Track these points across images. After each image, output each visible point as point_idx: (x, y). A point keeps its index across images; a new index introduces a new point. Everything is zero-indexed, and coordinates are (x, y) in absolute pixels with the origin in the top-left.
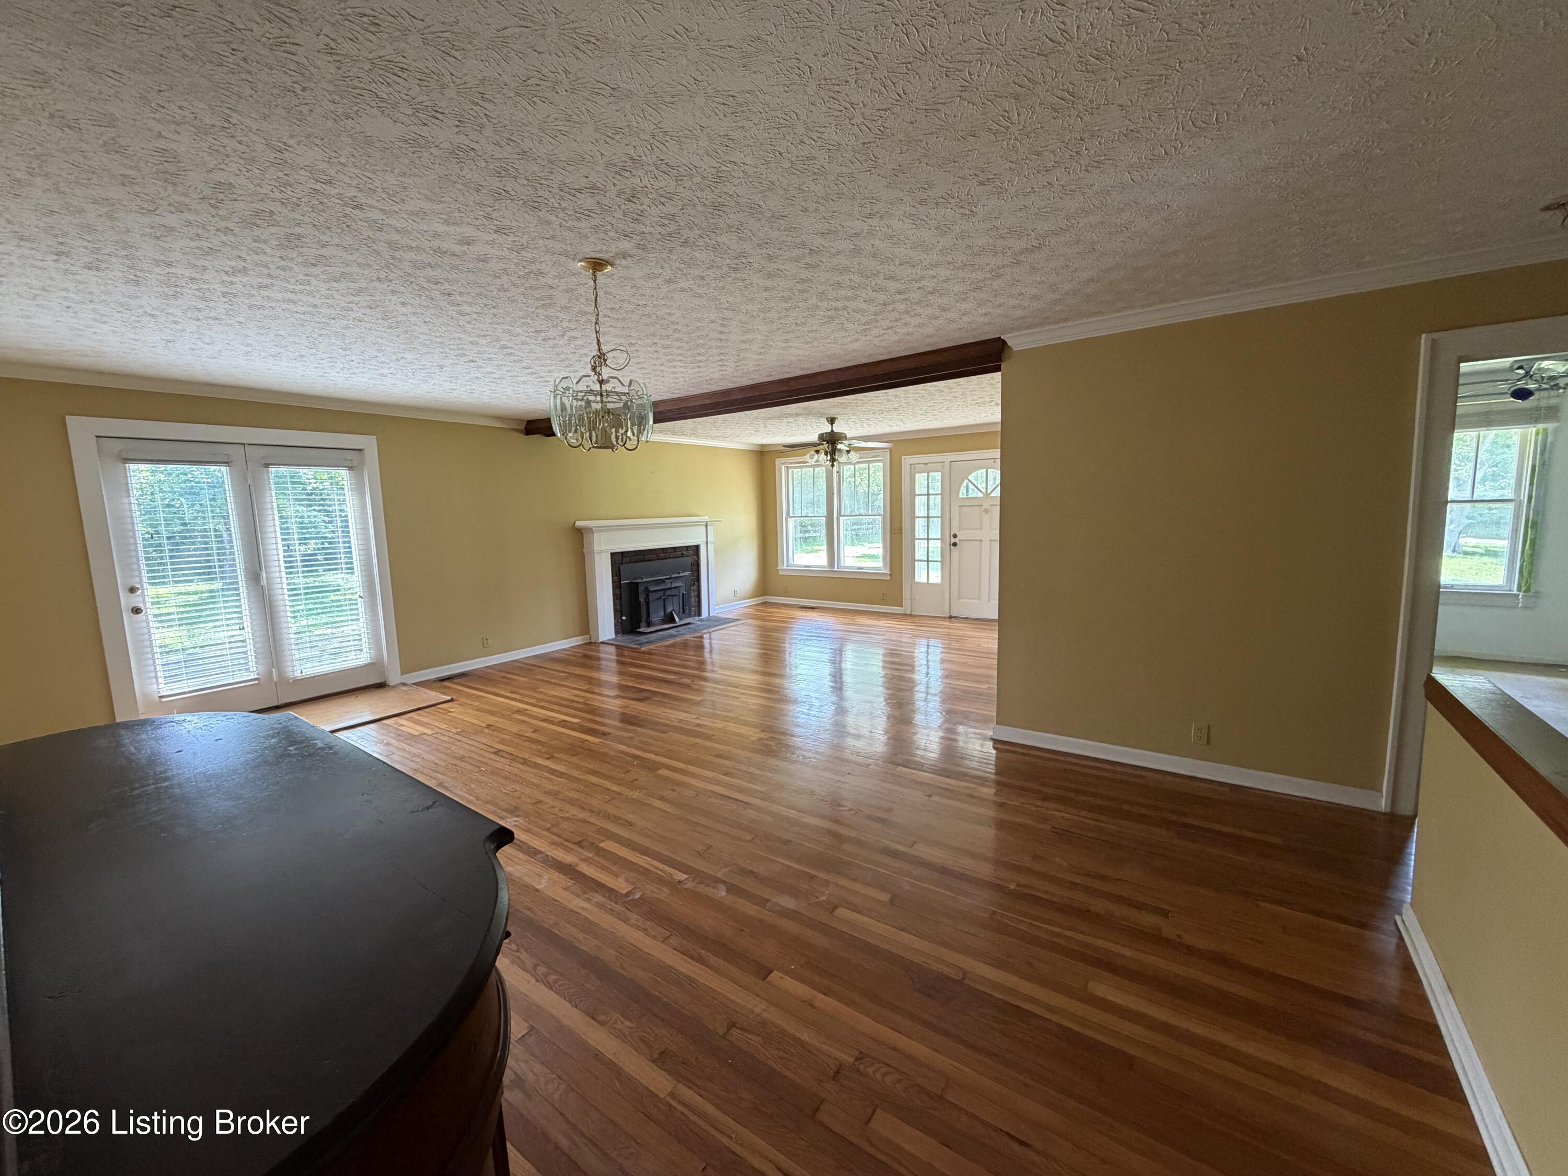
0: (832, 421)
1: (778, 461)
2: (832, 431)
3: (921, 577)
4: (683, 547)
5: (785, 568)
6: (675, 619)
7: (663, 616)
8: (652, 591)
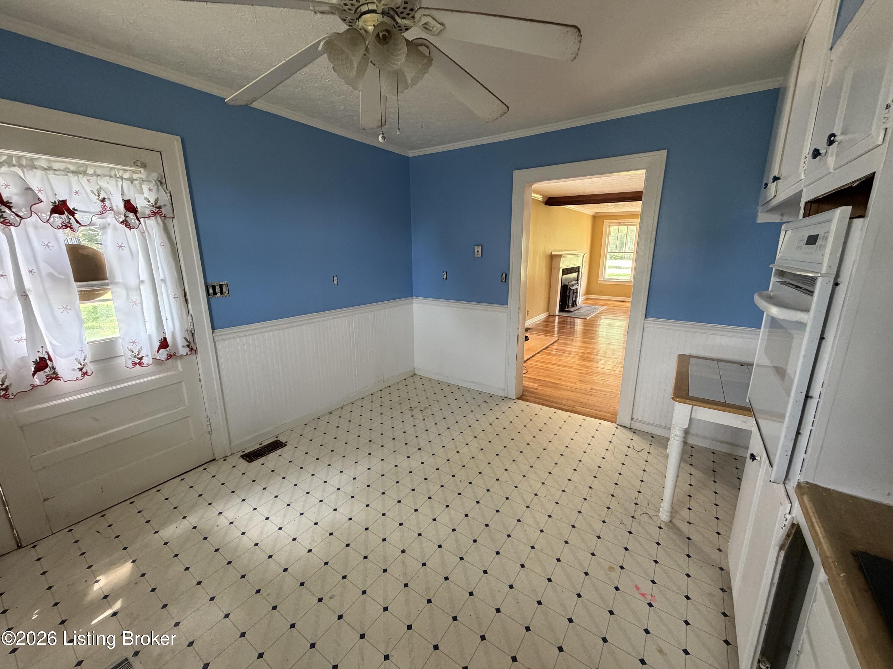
1: (606, 222)
4: (577, 267)
5: (603, 280)
6: (576, 305)
7: (572, 303)
8: (572, 290)
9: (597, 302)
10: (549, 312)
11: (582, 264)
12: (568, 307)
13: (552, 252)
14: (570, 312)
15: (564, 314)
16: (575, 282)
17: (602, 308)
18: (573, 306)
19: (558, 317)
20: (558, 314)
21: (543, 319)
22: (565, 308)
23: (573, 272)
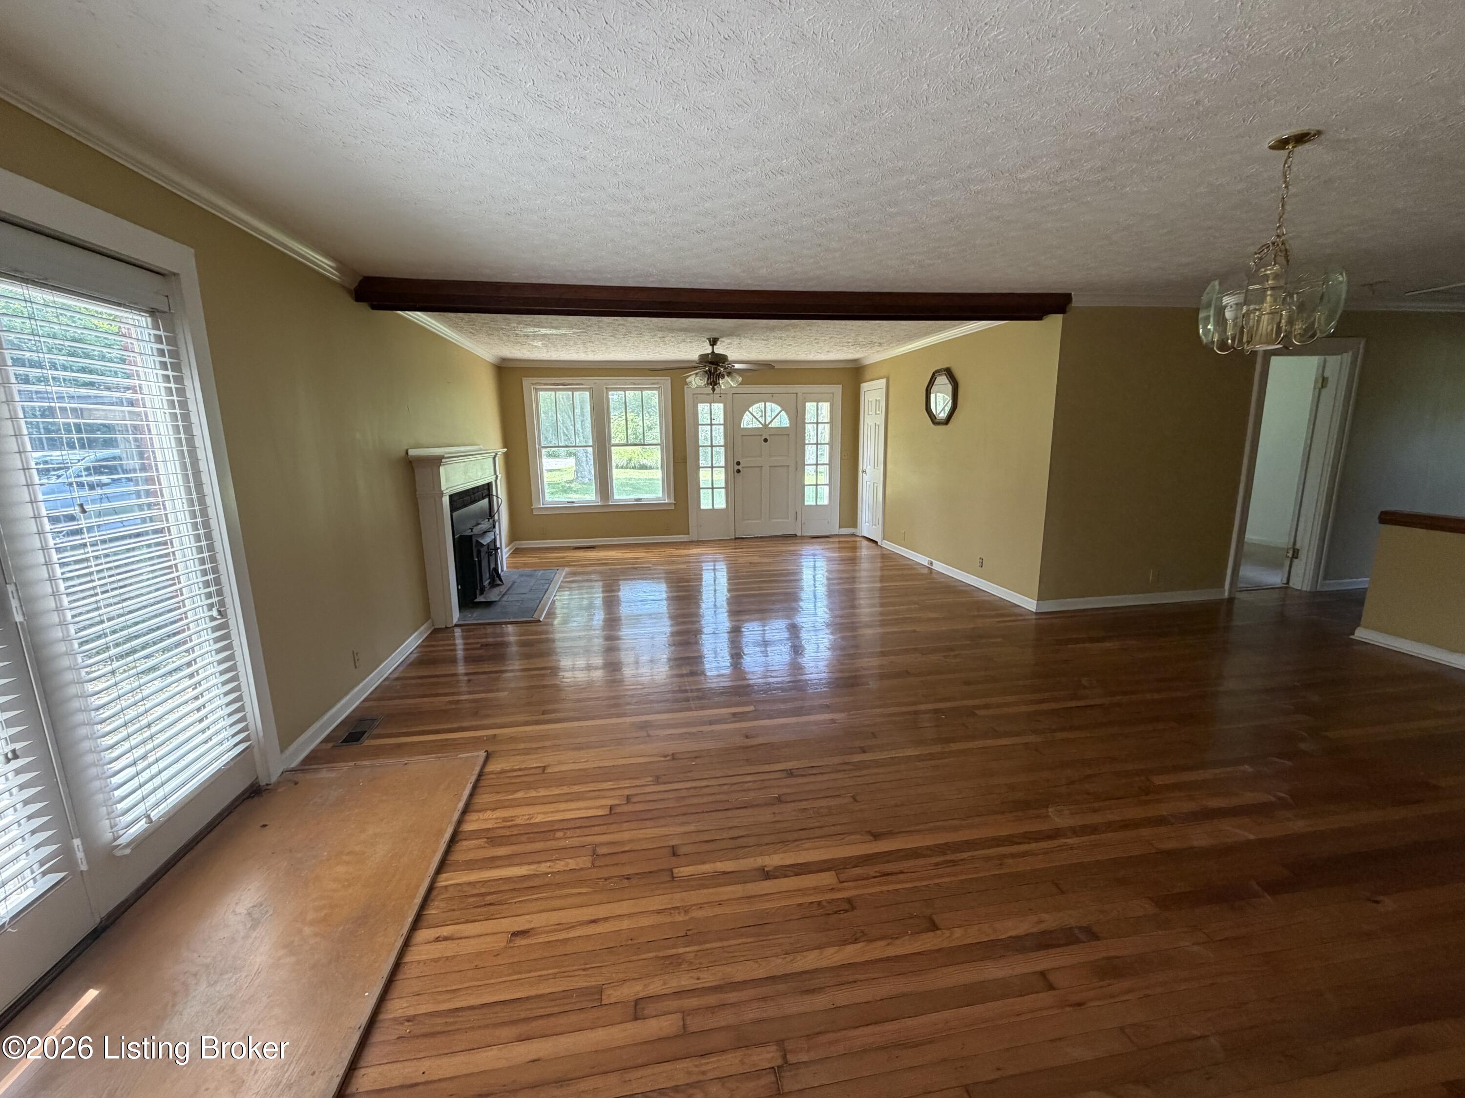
0: (713, 342)
1: (526, 382)
2: (713, 352)
3: (705, 504)
4: (483, 485)
5: (542, 506)
6: (501, 580)
7: (489, 578)
8: (482, 545)
9: (540, 558)
10: (430, 621)
11: (494, 476)
12: (482, 593)
13: (407, 453)
14: (489, 604)
15: (475, 617)
16: (485, 525)
17: (561, 576)
18: (493, 585)
19: (463, 631)
20: (459, 620)
21: (414, 656)
22: (476, 598)
23: (477, 498)
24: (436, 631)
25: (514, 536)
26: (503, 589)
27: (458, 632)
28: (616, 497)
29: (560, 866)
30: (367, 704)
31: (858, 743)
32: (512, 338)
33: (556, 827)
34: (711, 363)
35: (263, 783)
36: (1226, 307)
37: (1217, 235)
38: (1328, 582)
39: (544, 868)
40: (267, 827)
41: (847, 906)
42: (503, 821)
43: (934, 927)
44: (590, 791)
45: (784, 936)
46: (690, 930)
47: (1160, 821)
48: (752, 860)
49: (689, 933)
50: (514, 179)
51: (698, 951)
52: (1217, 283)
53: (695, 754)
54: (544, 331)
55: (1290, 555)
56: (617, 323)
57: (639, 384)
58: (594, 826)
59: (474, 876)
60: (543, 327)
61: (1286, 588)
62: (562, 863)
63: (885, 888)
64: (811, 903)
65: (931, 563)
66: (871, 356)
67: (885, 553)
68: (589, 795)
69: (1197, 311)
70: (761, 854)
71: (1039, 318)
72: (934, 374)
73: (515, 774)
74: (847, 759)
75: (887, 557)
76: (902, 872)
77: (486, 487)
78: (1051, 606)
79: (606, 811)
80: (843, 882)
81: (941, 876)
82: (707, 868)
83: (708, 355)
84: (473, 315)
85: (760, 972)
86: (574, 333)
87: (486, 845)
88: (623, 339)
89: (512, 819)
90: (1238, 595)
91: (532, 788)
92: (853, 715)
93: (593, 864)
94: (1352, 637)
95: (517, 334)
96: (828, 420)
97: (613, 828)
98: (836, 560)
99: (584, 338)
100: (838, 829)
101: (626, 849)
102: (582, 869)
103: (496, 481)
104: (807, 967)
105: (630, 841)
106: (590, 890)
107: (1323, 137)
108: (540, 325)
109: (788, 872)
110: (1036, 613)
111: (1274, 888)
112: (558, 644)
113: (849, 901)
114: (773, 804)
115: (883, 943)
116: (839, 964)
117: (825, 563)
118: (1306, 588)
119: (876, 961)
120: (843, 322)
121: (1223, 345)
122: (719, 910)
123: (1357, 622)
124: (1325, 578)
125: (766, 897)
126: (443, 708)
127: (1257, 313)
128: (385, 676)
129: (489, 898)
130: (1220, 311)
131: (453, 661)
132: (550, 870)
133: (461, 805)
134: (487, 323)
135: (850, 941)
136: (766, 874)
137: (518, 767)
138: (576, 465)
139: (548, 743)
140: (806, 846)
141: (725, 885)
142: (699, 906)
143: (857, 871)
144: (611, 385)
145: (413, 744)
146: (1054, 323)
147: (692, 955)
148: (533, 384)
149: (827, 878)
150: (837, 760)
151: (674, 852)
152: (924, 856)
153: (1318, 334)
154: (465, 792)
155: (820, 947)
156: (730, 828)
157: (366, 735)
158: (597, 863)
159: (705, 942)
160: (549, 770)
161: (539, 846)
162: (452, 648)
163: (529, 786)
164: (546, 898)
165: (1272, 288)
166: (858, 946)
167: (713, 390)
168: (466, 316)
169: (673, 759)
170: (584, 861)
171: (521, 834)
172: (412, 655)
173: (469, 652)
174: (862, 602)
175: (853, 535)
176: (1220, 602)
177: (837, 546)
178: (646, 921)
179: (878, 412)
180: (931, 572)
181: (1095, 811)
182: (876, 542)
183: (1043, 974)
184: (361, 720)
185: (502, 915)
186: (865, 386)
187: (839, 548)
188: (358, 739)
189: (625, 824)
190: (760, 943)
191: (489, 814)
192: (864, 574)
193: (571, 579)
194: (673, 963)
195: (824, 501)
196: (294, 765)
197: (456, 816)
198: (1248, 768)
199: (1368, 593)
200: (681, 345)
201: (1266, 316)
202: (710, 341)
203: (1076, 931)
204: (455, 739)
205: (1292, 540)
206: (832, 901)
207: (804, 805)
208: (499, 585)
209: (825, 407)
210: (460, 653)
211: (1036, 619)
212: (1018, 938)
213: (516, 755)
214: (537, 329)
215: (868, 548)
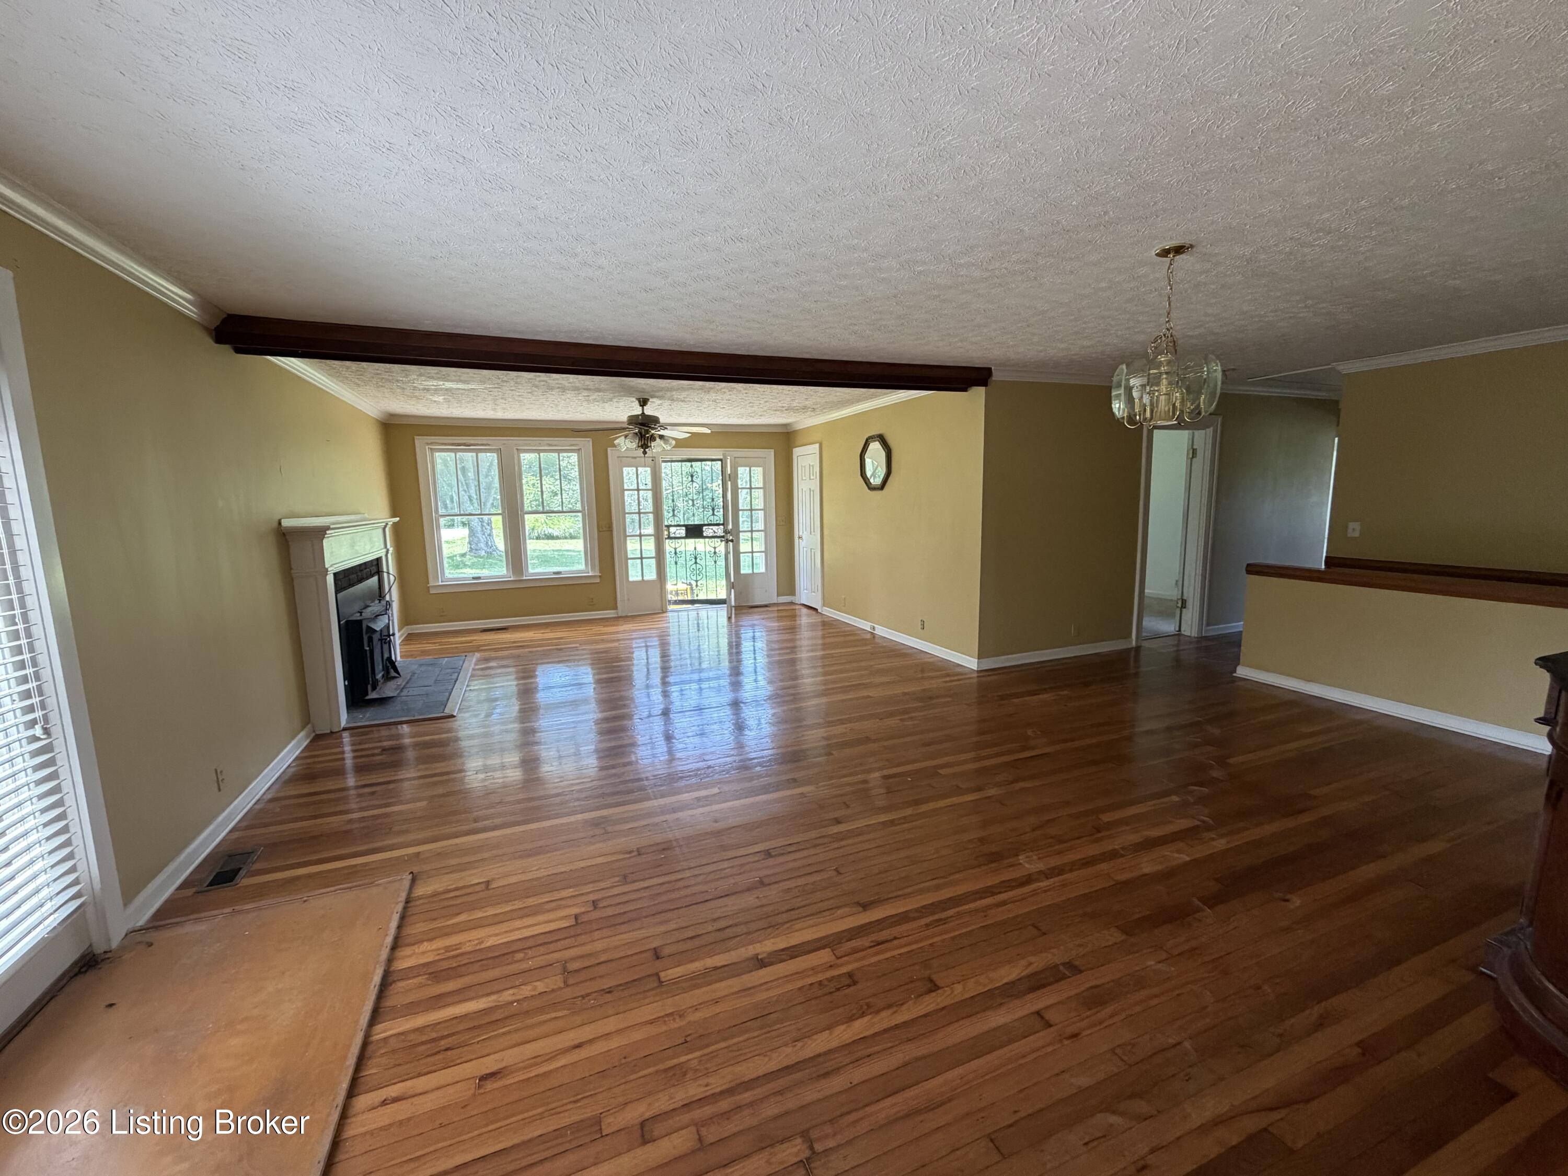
0: (643, 402)
1: (419, 441)
2: (643, 413)
3: (634, 575)
4: (372, 561)
5: (440, 583)
6: (396, 671)
7: (383, 670)
8: (375, 631)
9: (441, 644)
10: (309, 726)
11: (385, 550)
12: (374, 688)
13: (280, 523)
14: (383, 701)
15: (366, 717)
16: (376, 607)
17: (471, 663)
18: (388, 678)
19: (352, 736)
20: (347, 722)
21: (292, 770)
22: (367, 694)
23: (365, 576)
24: (317, 738)
25: (406, 620)
26: (400, 682)
27: (346, 738)
28: (531, 571)
29: (526, 991)
30: (236, 835)
31: (832, 815)
32: (407, 392)
33: (514, 948)
34: (642, 424)
35: (99, 949)
36: (1132, 388)
37: (1113, 323)
38: (1211, 627)
39: (507, 996)
40: (114, 1007)
41: (847, 981)
42: (446, 951)
43: (934, 987)
44: (547, 902)
45: (789, 1023)
46: (689, 1035)
47: (1113, 855)
48: (743, 949)
49: (688, 1039)
50: (449, 222)
51: (701, 1056)
52: (1124, 366)
53: (663, 846)
54: (449, 385)
55: (1180, 605)
56: (538, 379)
57: (555, 445)
58: (559, 940)
59: (420, 1021)
60: (448, 381)
61: (1179, 634)
62: (529, 987)
63: (881, 957)
64: (811, 984)
65: (874, 628)
66: (803, 421)
67: (826, 620)
68: (547, 907)
69: (1109, 389)
70: (752, 942)
71: (965, 390)
72: (867, 440)
73: (452, 894)
74: (824, 831)
75: (828, 625)
76: (895, 938)
77: (375, 563)
78: (992, 663)
79: (573, 922)
80: (841, 957)
81: (933, 936)
82: (697, 966)
83: (638, 415)
84: (364, 364)
85: (774, 1064)
86: (486, 388)
87: (430, 982)
88: (541, 397)
89: (458, 946)
90: (1145, 644)
91: (477, 909)
92: (822, 786)
93: (565, 982)
94: (1234, 675)
95: (415, 387)
96: (761, 485)
97: (583, 938)
98: (774, 630)
99: (496, 394)
100: (826, 905)
101: (603, 959)
102: (553, 990)
103: (386, 555)
104: (822, 1050)
105: (605, 951)
106: (566, 1012)
107: (1194, 249)
108: (445, 379)
109: (783, 957)
110: (978, 672)
111: (1212, 901)
112: (464, 744)
113: (850, 975)
114: (756, 888)
115: (890, 1011)
116: (851, 1040)
117: (764, 634)
118: (1194, 633)
119: (885, 1031)
120: (780, 387)
121: (1131, 420)
122: (718, 1009)
123: (1236, 662)
124: (1208, 624)
125: (765, 986)
126: (344, 829)
127: (1156, 394)
128: (257, 797)
129: (444, 1043)
130: (1129, 389)
131: (340, 772)
132: (514, 998)
133: (389, 940)
134: (380, 374)
135: (857, 1015)
136: (761, 963)
137: (454, 886)
138: (470, 536)
139: (486, 855)
140: (797, 927)
141: (721, 980)
142: (694, 1008)
143: (854, 944)
144: (522, 446)
145: (310, 876)
146: (978, 394)
147: (696, 1061)
148: (428, 444)
149: (824, 956)
150: (813, 834)
151: (657, 954)
152: (915, 919)
153: (1203, 413)
154: (391, 924)
155: (829, 1028)
156: (715, 920)
157: (242, 873)
158: (571, 981)
159: (707, 1046)
160: (493, 885)
161: (496, 973)
162: (340, 756)
163: (472, 907)
164: (517, 1030)
165: (1167, 373)
166: (866, 1019)
167: (645, 453)
168: (353, 365)
169: (639, 854)
170: (556, 981)
171: (472, 963)
172: (288, 770)
173: (359, 760)
174: (803, 672)
175: (792, 603)
176: (1128, 651)
177: (776, 615)
178: (637, 1035)
179: (812, 477)
180: (874, 637)
181: (1060, 853)
182: (815, 610)
183: (1038, 1013)
184: (230, 856)
185: (463, 1059)
186: (797, 451)
187: (778, 617)
188: (231, 879)
189: (596, 933)
190: (768, 1035)
191: (426, 946)
192: (805, 643)
193: (483, 666)
194: (677, 1074)
195: (761, 569)
196: (141, 922)
197: (384, 954)
198: (1175, 798)
199: (1243, 636)
200: (606, 405)
201: (1163, 397)
202: (640, 402)
203: (1061, 968)
204: (366, 864)
205: (1180, 592)
206: (830, 980)
207: (789, 884)
208: (395, 678)
209: (758, 472)
210: (349, 762)
211: (978, 677)
212: (1013, 983)
213: (451, 872)
214: (441, 383)
215: (808, 615)
